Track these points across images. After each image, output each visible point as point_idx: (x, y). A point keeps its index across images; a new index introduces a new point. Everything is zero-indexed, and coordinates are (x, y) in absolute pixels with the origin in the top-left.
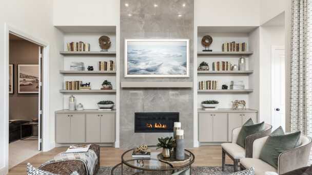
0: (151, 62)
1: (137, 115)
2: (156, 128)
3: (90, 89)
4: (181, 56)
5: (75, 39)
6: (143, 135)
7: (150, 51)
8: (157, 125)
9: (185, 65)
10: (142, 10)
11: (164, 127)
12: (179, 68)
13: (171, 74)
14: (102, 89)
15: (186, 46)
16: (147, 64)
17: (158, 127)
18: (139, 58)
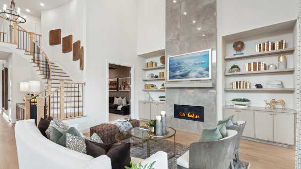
0: (183, 70)
1: (176, 106)
2: (189, 117)
3: (157, 89)
4: (205, 63)
5: (149, 61)
6: (179, 120)
7: (183, 62)
8: (190, 115)
9: (208, 70)
10: (178, 35)
11: (196, 117)
12: (204, 72)
13: (197, 77)
14: (161, 89)
15: (208, 55)
16: (181, 71)
17: (191, 116)
18: (176, 68)
